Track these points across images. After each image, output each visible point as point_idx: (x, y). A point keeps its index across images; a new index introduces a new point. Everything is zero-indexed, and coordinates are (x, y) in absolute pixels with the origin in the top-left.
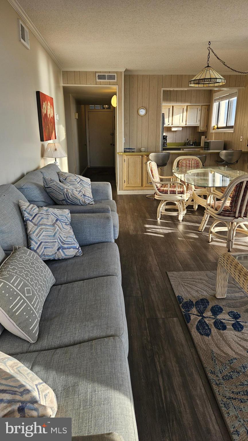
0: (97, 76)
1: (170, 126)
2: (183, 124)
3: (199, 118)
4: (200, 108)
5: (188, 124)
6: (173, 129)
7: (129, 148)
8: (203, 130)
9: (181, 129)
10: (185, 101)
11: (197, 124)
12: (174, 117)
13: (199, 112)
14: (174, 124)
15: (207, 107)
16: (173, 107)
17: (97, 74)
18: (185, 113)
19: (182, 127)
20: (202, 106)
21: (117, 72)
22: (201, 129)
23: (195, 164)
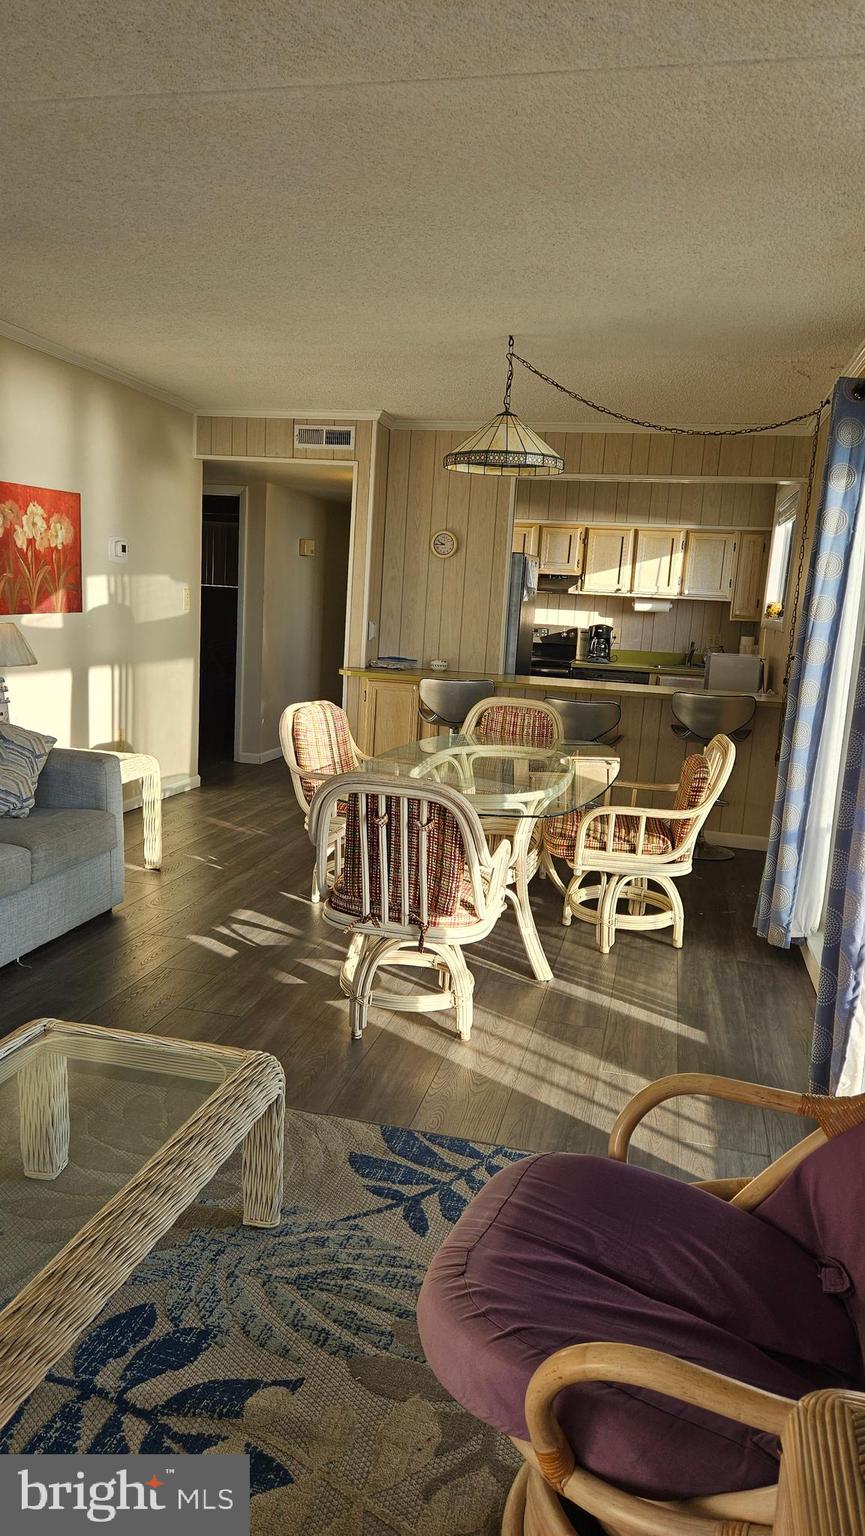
0: (296, 432)
1: (625, 593)
2: (673, 592)
3: (728, 576)
4: (733, 539)
5: (686, 592)
6: (639, 607)
7: (397, 656)
8: (744, 617)
9: (667, 607)
10: (679, 516)
11: (724, 594)
12: (638, 565)
13: (731, 555)
14: (635, 589)
15: (760, 539)
16: (636, 532)
17: (297, 427)
18: (679, 556)
19: (672, 601)
20: (742, 533)
21: (355, 423)
22: (738, 613)
23: (534, 725)
